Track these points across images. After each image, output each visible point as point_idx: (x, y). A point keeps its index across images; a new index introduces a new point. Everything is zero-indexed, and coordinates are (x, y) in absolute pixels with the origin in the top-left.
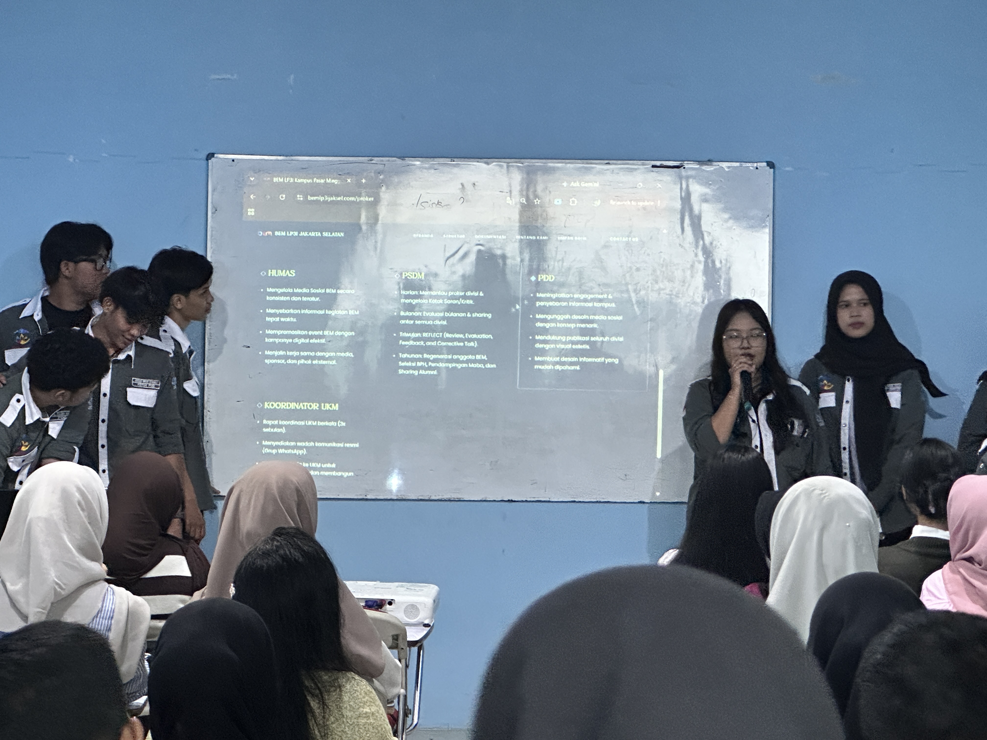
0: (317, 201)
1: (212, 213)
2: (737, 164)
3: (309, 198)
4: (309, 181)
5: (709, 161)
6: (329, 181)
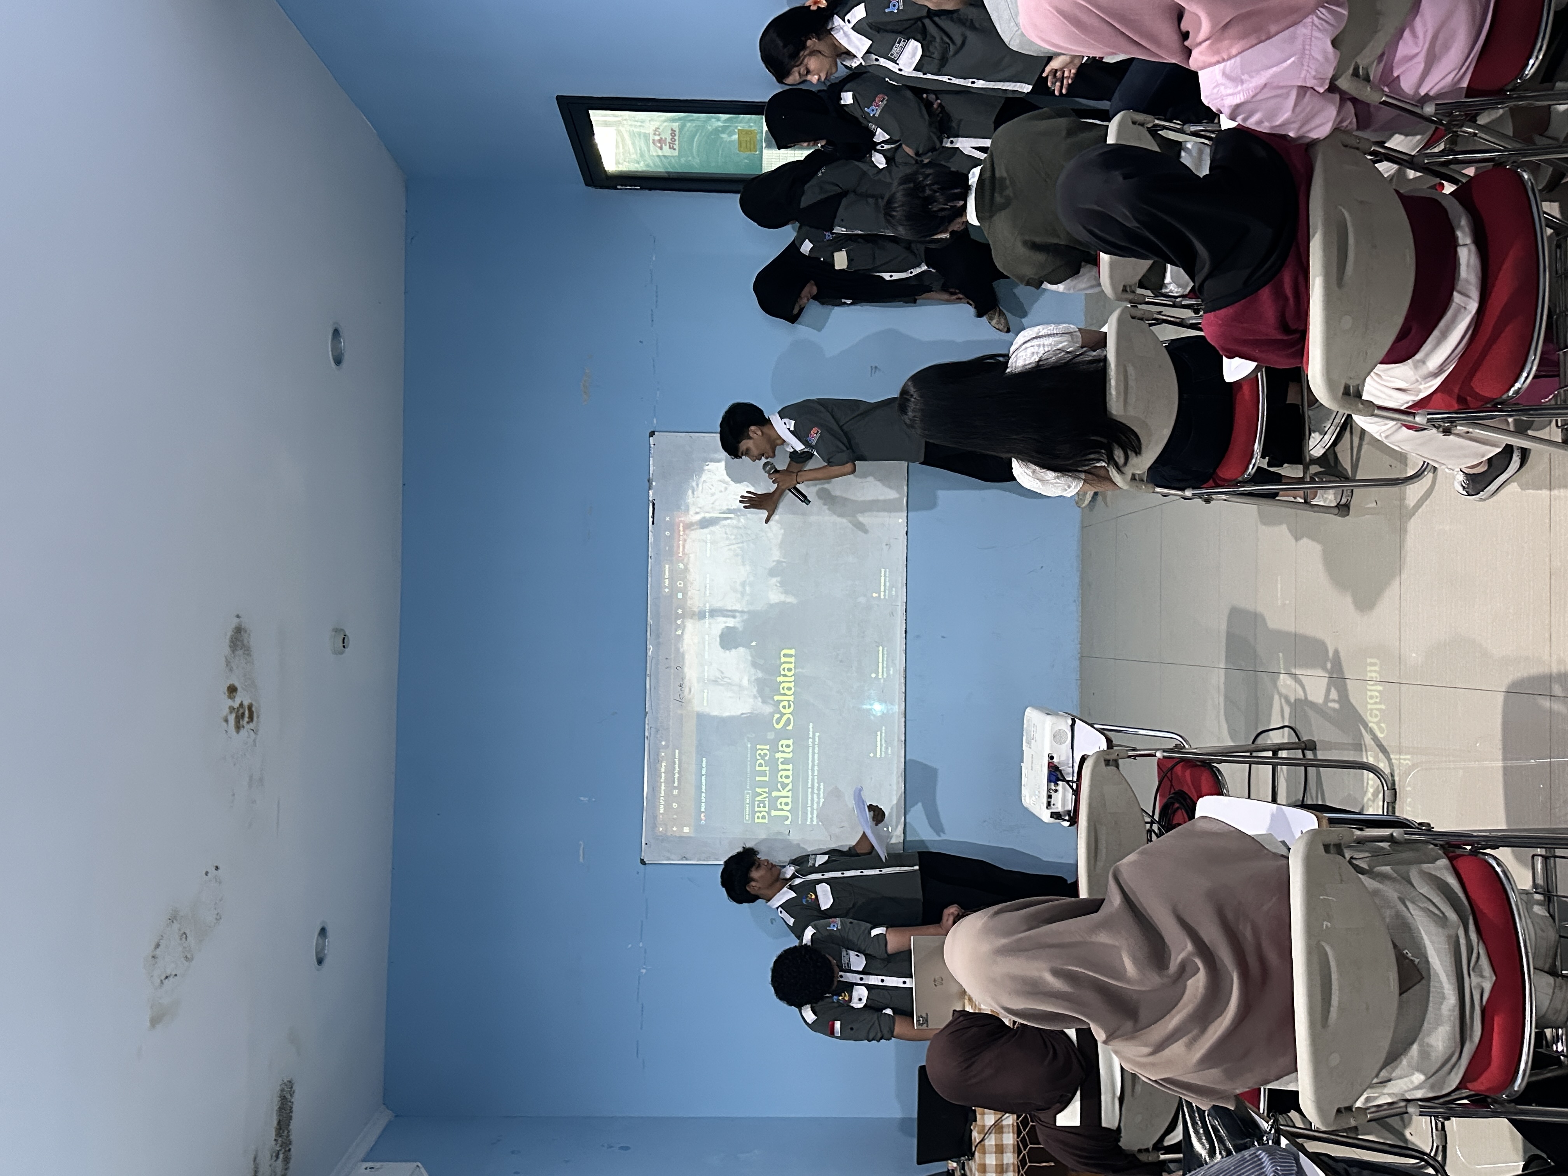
0: (679, 778)
1: (687, 860)
2: (651, 459)
3: (676, 784)
4: (663, 785)
5: (649, 481)
6: (663, 770)
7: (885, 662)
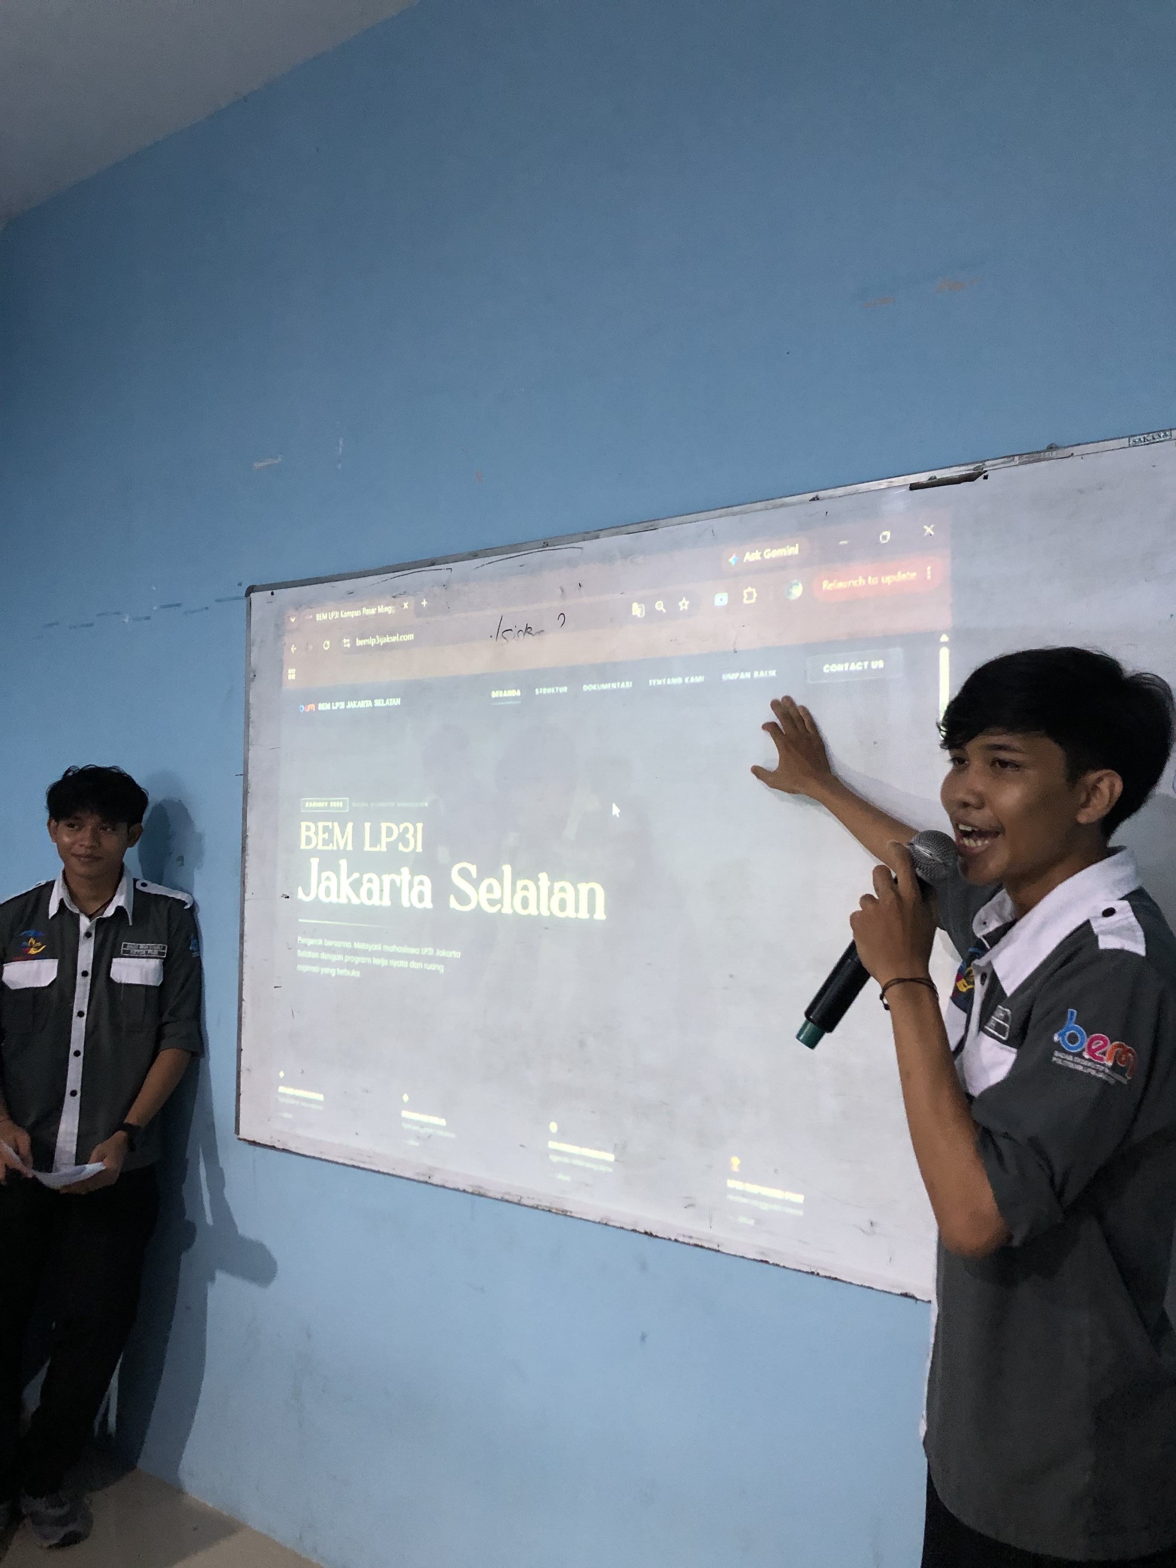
0: (368, 646)
3: (359, 643)
4: (357, 613)
6: (381, 609)
7: (580, 1163)
